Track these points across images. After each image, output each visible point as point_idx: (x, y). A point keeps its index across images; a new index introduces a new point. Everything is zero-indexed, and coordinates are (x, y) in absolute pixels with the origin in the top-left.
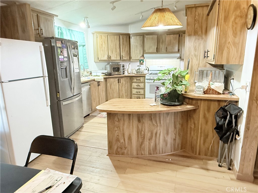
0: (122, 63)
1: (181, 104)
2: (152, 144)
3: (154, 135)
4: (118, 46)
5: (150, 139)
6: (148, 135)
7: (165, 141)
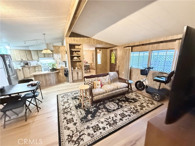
0: (29, 62)
1: (56, 71)
2: (50, 82)
3: (50, 80)
4: (25, 55)
5: (49, 81)
6: (48, 80)
7: (53, 81)
